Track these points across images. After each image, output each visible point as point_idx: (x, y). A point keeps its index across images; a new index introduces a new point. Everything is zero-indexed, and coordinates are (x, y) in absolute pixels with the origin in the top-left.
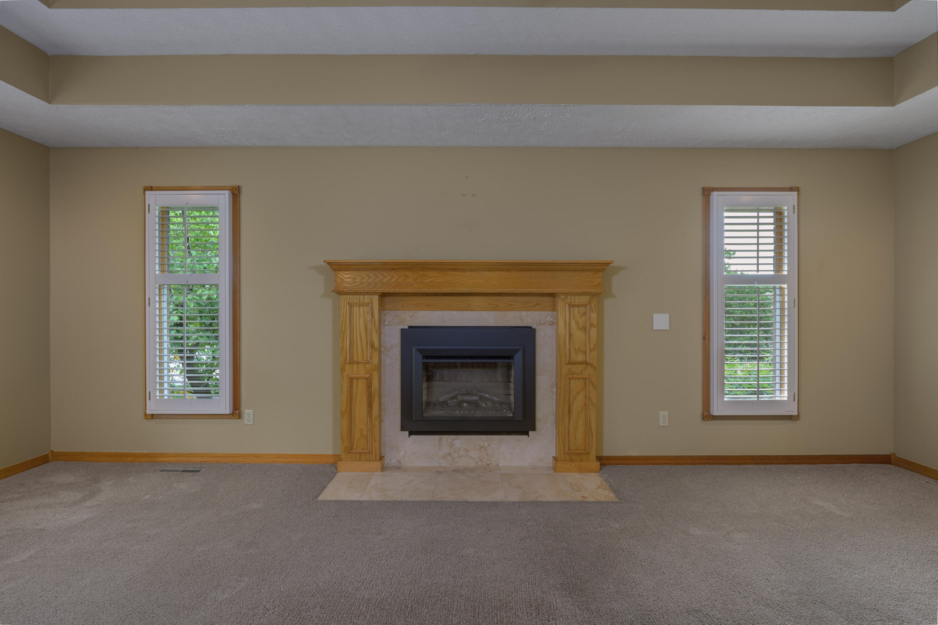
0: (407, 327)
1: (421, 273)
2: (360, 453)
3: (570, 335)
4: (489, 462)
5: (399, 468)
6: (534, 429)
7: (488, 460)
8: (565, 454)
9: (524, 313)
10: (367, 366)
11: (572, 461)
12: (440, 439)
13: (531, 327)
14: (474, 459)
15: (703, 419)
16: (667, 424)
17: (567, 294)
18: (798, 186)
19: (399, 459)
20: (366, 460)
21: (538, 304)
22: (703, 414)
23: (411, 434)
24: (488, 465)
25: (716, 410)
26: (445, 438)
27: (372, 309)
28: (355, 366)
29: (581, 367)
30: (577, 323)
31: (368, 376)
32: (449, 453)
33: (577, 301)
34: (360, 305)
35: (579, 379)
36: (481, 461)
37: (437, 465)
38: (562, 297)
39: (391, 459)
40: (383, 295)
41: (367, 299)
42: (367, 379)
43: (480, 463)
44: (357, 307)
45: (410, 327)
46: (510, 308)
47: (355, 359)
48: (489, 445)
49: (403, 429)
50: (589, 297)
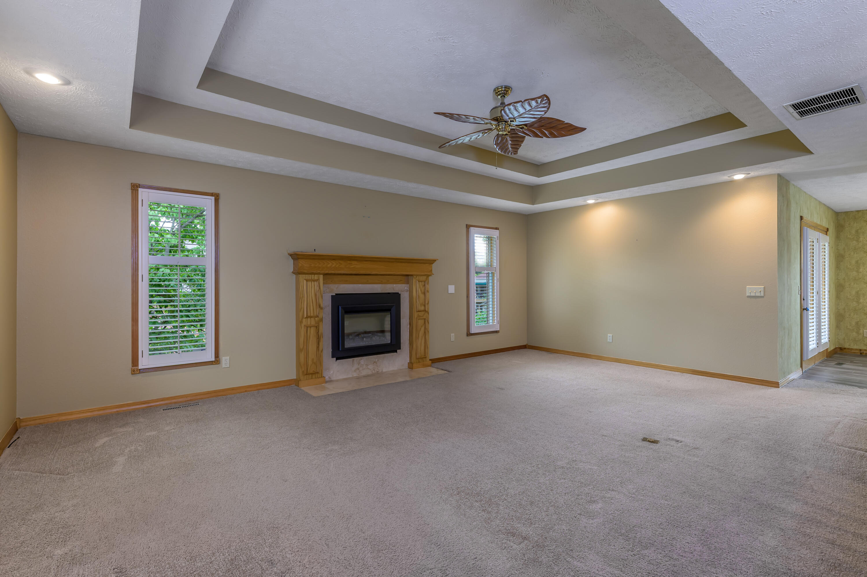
0: (335, 295)
1: (349, 262)
2: (312, 374)
3: (419, 296)
4: (378, 370)
5: (331, 381)
6: (400, 349)
7: (378, 369)
8: (416, 359)
9: (395, 285)
10: (316, 319)
11: (419, 362)
12: (353, 360)
13: (398, 293)
14: (370, 369)
15: (467, 336)
16: (453, 340)
17: (417, 275)
18: (498, 227)
19: (329, 376)
20: (316, 378)
21: (401, 280)
22: (467, 333)
23: (337, 359)
24: (378, 372)
25: (473, 331)
26: (356, 359)
27: (319, 284)
28: (309, 319)
29: (423, 313)
30: (421, 290)
31: (317, 325)
32: (358, 368)
33: (421, 279)
34: (314, 281)
35: (422, 319)
36: (374, 370)
37: (352, 376)
38: (415, 277)
39: (327, 375)
40: (325, 275)
41: (316, 277)
42: (316, 327)
43: (373, 372)
44: (310, 282)
45: (336, 294)
46: (388, 282)
47: (309, 315)
48: (378, 361)
49: (333, 357)
50: (426, 277)
